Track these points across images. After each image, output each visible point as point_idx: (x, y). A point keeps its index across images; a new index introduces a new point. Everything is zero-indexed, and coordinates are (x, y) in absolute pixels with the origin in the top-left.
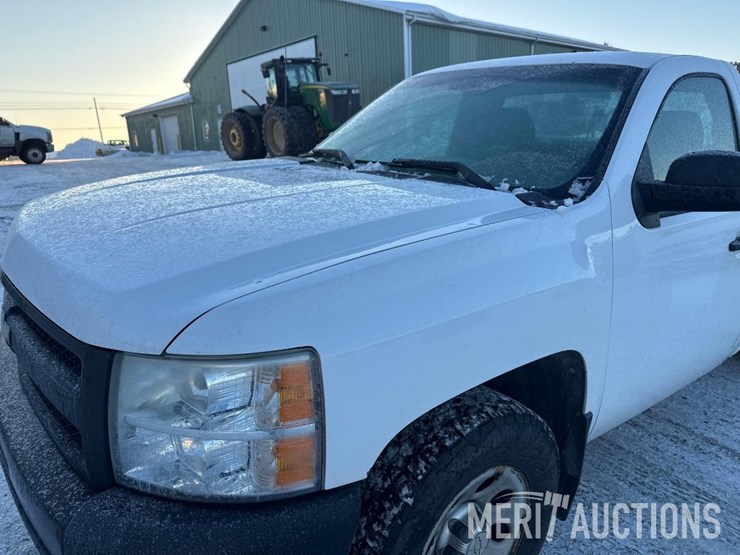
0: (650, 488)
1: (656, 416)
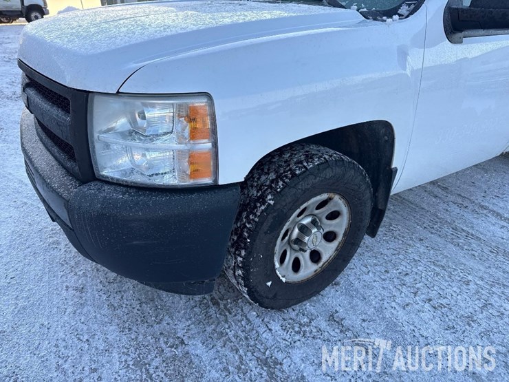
0: (437, 230)
1: (451, 192)
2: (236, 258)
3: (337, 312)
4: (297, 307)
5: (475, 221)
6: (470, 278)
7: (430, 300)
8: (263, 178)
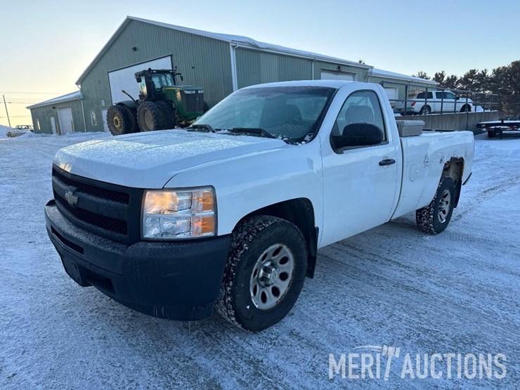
2: (226, 289)
3: (294, 330)
4: (267, 330)
5: (383, 269)
6: (380, 302)
7: (355, 316)
8: (239, 235)
